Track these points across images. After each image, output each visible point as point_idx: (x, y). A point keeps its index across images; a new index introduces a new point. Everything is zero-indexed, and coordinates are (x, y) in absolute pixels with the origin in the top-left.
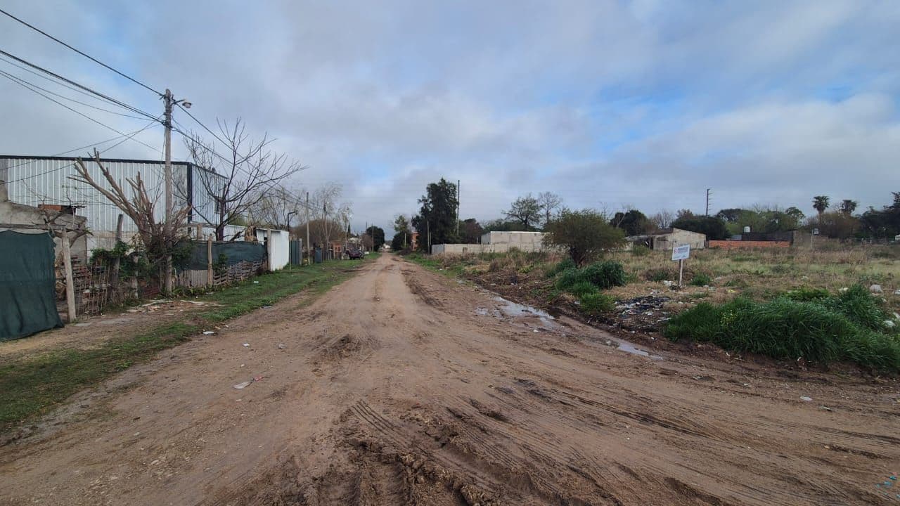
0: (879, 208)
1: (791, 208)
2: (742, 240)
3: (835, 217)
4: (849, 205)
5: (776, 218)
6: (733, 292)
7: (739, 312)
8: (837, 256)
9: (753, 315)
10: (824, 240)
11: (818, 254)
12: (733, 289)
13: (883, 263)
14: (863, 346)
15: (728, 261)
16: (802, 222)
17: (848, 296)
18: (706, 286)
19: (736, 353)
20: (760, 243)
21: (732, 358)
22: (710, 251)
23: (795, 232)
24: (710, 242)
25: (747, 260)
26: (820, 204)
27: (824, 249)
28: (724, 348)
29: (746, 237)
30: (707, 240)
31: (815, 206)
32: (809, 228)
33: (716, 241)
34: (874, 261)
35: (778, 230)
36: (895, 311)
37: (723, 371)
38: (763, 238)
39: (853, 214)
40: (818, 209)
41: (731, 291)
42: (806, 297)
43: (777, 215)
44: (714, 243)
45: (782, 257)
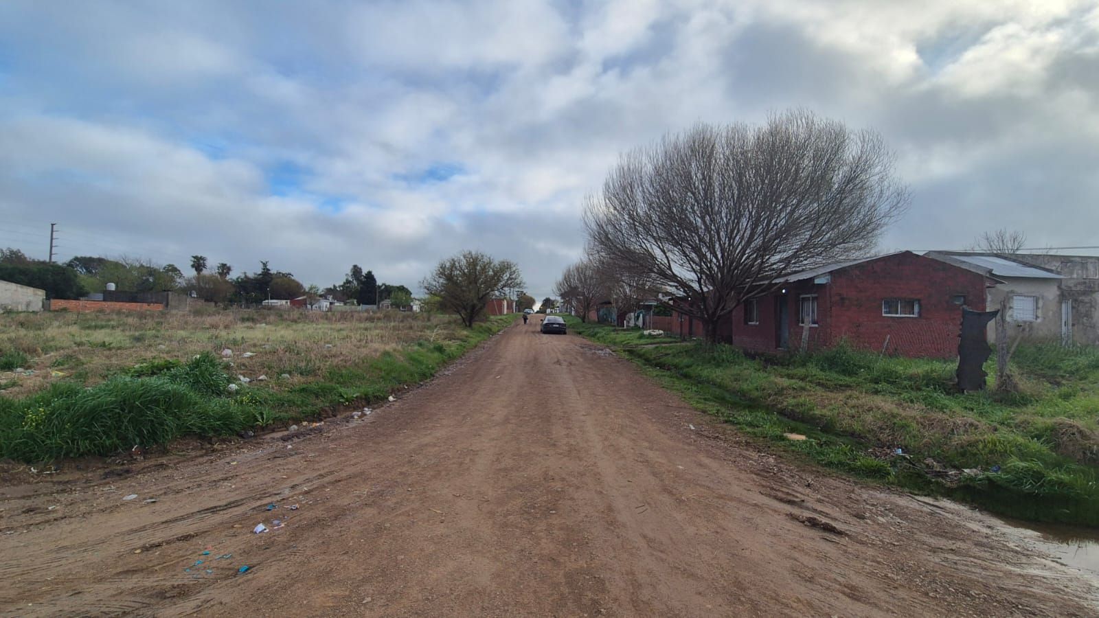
0: (251, 275)
1: (170, 266)
2: (104, 300)
3: (211, 279)
4: (225, 269)
5: (150, 275)
6: (61, 374)
7: (56, 402)
8: (209, 320)
9: (75, 404)
10: (201, 303)
11: (191, 319)
12: (61, 370)
13: (248, 327)
14: (204, 416)
15: (74, 329)
16: (180, 282)
17: (197, 364)
18: (19, 370)
19: (46, 464)
20: (127, 305)
21: (38, 474)
22: (52, 314)
23: (170, 293)
24: (53, 301)
25: (102, 327)
26: (199, 264)
27: (197, 313)
28: (29, 462)
29: (108, 296)
30: (48, 297)
31: (193, 266)
32: (187, 291)
33: (63, 301)
34: (240, 325)
35: (151, 289)
36: (241, 374)
37: (23, 497)
38: (133, 299)
39: (228, 277)
40: (196, 270)
41: (56, 374)
42: (155, 371)
43: (151, 272)
44: (58, 304)
45: (150, 323)
